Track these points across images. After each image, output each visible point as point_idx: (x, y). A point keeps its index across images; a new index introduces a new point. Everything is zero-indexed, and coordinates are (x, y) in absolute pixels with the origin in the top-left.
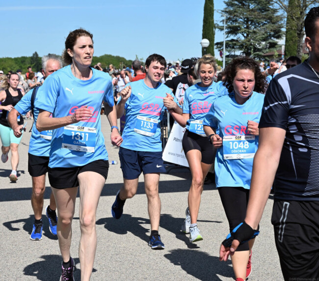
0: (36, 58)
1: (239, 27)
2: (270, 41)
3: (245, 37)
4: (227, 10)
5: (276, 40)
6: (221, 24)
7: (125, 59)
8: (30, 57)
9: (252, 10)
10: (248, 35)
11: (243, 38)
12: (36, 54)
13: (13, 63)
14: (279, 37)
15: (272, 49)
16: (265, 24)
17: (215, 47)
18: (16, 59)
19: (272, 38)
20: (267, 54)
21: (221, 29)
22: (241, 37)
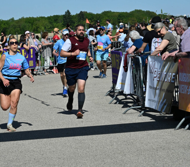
0: (69, 16)
8: (62, 16)
12: (68, 12)
13: (47, 22)
18: (49, 18)
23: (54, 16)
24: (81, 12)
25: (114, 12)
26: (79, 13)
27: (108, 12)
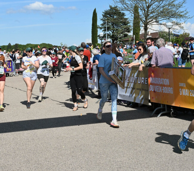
0: (10, 46)
1: (109, 27)
2: (125, 33)
3: (112, 32)
4: (103, 19)
5: (127, 33)
6: (100, 26)
7: (52, 45)
8: (6, 46)
9: (116, 19)
10: (113, 31)
11: (111, 33)
12: (10, 44)
14: (129, 32)
15: (125, 37)
16: (122, 25)
17: (98, 38)
19: (126, 32)
20: (123, 40)
21: (101, 28)
22: (110, 32)
23: (3, 46)
24: (16, 44)
25: (32, 44)
26: (15, 44)
27: (29, 44)
